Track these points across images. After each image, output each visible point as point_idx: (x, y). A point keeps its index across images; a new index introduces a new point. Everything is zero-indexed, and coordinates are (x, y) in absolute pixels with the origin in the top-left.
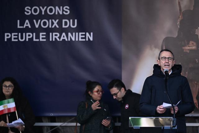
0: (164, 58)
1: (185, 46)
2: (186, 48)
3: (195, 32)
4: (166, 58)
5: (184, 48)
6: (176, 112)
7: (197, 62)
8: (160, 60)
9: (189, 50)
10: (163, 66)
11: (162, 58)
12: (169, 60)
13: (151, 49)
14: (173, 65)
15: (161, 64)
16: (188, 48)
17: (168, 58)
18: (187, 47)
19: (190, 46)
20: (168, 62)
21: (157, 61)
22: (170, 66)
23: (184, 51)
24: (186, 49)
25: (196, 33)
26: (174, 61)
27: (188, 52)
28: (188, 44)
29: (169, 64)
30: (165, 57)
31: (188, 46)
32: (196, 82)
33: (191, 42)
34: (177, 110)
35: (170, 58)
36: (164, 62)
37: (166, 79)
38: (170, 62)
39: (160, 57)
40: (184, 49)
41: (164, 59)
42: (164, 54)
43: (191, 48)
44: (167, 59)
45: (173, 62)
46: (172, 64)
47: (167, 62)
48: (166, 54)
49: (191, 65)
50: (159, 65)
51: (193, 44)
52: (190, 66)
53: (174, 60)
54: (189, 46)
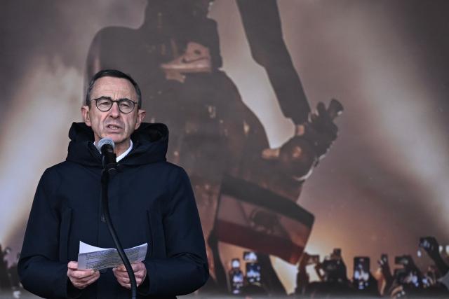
0: (104, 101)
1: (169, 59)
2: (176, 67)
3: (207, 12)
4: (113, 102)
5: (165, 66)
6: (139, 280)
7: (213, 116)
8: (90, 108)
9: (183, 73)
10: (102, 127)
11: (97, 100)
12: (124, 109)
13: (52, 69)
14: (137, 127)
15: (96, 121)
16: (183, 67)
17: (119, 102)
18: (177, 64)
19: (188, 59)
20: (119, 117)
21: (83, 109)
22: (126, 129)
23: (169, 77)
24: (173, 72)
25: (209, 16)
26: (140, 111)
27: (182, 81)
28: (182, 52)
29: (122, 123)
30: (109, 98)
31: (181, 58)
32: (207, 187)
33: (192, 47)
34: (141, 273)
35: (125, 103)
36: (104, 115)
37: (106, 175)
38: (124, 118)
39: (93, 98)
40: (169, 70)
41: (105, 104)
42: (107, 87)
43: (190, 66)
44: (115, 104)
45: (136, 116)
46: (131, 122)
47: (115, 114)
48: (112, 87)
49: (191, 128)
50: (88, 124)
51: (198, 52)
52: (188, 131)
53: (139, 108)
54: (184, 61)
